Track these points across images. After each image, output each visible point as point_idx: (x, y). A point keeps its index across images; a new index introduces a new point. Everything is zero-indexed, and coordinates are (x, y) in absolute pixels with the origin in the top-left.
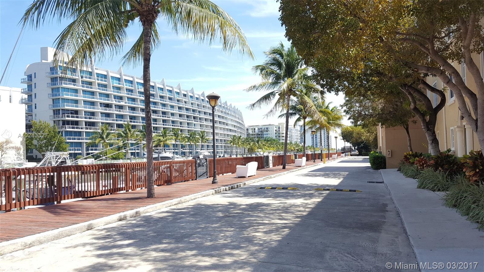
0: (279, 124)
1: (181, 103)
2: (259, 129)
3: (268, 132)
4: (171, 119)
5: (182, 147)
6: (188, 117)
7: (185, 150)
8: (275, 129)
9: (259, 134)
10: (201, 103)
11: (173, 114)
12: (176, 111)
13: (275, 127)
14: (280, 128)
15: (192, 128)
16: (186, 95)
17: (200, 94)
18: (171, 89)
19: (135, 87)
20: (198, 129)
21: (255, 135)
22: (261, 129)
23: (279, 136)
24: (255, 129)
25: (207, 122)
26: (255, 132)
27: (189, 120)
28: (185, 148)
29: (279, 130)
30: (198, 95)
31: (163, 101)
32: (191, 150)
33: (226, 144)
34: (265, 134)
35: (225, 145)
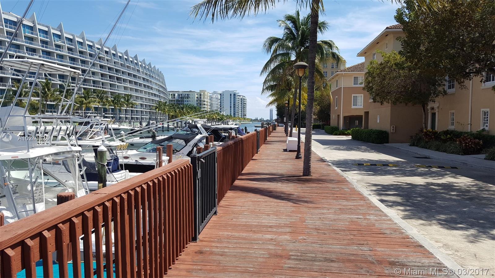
0: (200, 91)
1: (103, 61)
2: (179, 95)
3: (189, 99)
4: (92, 78)
5: (104, 112)
6: (110, 77)
7: (108, 114)
8: (196, 96)
9: (180, 101)
10: (124, 62)
11: (93, 73)
12: (97, 70)
13: (196, 94)
14: (202, 95)
15: (115, 90)
16: (108, 53)
17: (123, 52)
18: (91, 44)
19: (51, 39)
20: (122, 92)
21: (175, 101)
22: (181, 95)
23: (201, 104)
24: (174, 95)
25: (131, 84)
26: (174, 98)
27: (112, 81)
28: (107, 112)
29: (201, 98)
30: (121, 53)
31: (83, 57)
32: (114, 114)
33: (150, 109)
34: (186, 101)
35: (150, 111)
